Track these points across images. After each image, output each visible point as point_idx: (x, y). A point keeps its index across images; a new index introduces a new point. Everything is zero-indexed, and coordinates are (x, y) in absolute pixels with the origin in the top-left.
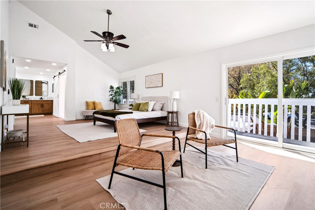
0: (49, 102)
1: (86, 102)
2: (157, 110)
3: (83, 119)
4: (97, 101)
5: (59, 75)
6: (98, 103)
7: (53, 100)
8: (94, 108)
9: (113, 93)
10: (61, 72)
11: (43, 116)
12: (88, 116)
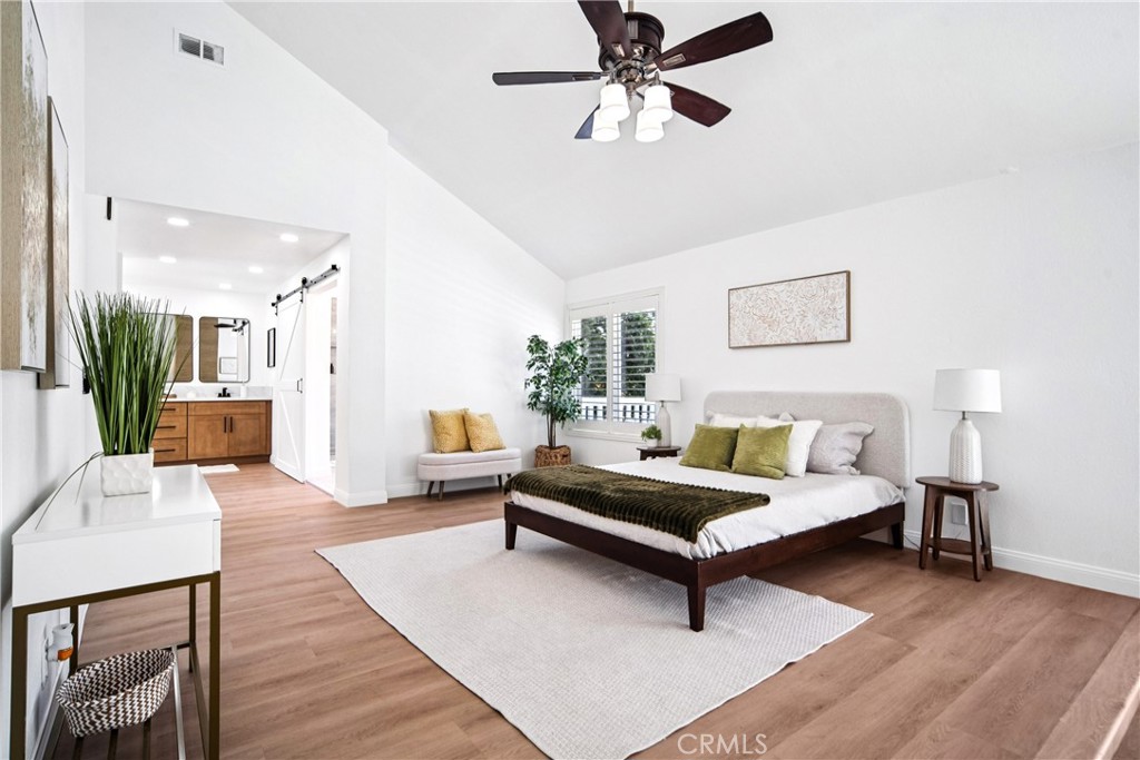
0: (256, 410)
1: (431, 414)
2: (835, 467)
3: (417, 493)
4: (475, 410)
5: (305, 290)
6: (481, 416)
7: (271, 402)
8: (464, 441)
9: (544, 372)
10: (310, 278)
11: (232, 468)
12: (442, 483)
